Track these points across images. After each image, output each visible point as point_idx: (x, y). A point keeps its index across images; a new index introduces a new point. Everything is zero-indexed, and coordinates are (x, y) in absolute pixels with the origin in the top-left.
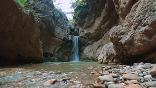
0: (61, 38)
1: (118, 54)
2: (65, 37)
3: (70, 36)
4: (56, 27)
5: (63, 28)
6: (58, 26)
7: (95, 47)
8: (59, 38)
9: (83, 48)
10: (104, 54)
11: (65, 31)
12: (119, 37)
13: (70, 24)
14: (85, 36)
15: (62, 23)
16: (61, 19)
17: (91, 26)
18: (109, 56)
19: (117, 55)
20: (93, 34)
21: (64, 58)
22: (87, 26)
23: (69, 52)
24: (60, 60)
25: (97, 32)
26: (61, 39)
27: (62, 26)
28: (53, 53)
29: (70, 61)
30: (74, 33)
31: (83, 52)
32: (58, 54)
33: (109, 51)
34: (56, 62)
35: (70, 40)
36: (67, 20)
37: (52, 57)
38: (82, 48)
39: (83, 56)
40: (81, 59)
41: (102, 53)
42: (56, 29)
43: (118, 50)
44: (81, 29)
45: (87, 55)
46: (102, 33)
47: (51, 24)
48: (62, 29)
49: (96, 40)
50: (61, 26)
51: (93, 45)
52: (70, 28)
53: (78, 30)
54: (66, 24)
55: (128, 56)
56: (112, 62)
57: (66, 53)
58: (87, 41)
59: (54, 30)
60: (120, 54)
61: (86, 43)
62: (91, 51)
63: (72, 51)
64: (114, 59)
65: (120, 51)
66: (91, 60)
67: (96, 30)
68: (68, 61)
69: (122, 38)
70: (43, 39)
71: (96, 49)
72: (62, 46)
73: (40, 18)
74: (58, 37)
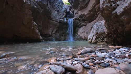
0: (57, 20)
1: (110, 32)
2: (61, 20)
3: (65, 18)
4: (52, 11)
5: (58, 11)
6: (54, 10)
7: (89, 28)
8: (56, 21)
9: (78, 29)
10: (93, 33)
11: (60, 14)
12: (114, 5)
13: (66, 7)
14: (79, 18)
15: (58, 6)
16: (56, 3)
17: (86, 7)
18: (99, 35)
19: (109, 34)
20: (87, 15)
21: (60, 38)
22: (81, 7)
23: (64, 33)
24: (57, 40)
25: (91, 13)
26: (57, 22)
27: (58, 9)
28: (51, 34)
29: (66, 41)
30: (70, 16)
31: (77, 33)
32: (56, 34)
33: (99, 30)
34: (54, 41)
35: (65, 22)
36: (63, 4)
37: (50, 38)
38: (76, 30)
39: (77, 37)
40: (75, 40)
41: (92, 32)
42: (52, 13)
43: (110, 27)
44: (75, 11)
45: (81, 35)
46: (96, 13)
47: (47, 8)
48: (58, 13)
49: (90, 21)
50: (56, 10)
51: (87, 26)
52: (66, 10)
53: (73, 12)
54: (62, 7)
55: (125, 33)
56: (102, 42)
57: (62, 35)
58: (81, 23)
59: (51, 14)
60: (113, 33)
61: (80, 25)
62: (84, 32)
63: (67, 32)
64: (105, 38)
65: (113, 27)
66: (84, 40)
67: (90, 11)
68: (64, 40)
69: (118, 5)
70: (42, 22)
71: (89, 30)
72: (58, 28)
73: (36, 2)
74: (54, 20)
